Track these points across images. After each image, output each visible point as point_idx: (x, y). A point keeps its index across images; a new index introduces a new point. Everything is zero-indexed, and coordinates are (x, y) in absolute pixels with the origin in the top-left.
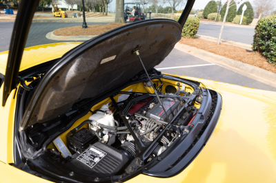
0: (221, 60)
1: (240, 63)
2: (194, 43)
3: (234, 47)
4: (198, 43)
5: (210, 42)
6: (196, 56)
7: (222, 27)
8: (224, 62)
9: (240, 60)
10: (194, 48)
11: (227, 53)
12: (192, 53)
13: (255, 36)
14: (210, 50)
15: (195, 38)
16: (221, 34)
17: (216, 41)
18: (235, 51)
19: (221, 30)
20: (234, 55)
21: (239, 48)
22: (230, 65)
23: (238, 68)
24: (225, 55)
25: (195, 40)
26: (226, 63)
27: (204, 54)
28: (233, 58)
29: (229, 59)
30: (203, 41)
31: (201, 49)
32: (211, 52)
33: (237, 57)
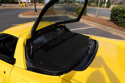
0: (97, 25)
1: (105, 26)
2: (85, 18)
3: (103, 19)
4: (87, 18)
5: (92, 17)
6: (86, 23)
8: (98, 26)
9: (105, 25)
10: (85, 20)
11: (99, 22)
12: (84, 22)
13: (111, 15)
15: (85, 15)
17: (94, 17)
18: (103, 21)
19: (97, 12)
20: (102, 23)
21: (105, 19)
22: (101, 27)
23: (104, 28)
24: (98, 23)
25: (85, 16)
26: (99, 26)
27: (90, 23)
28: (102, 24)
29: (101, 25)
30: (89, 17)
31: (89, 20)
32: (92, 21)
33: (104, 24)
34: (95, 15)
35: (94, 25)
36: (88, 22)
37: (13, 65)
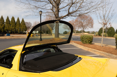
0: (102, 53)
1: (110, 54)
4: (92, 46)
5: (98, 46)
6: (91, 52)
7: (102, 39)
8: (104, 54)
9: (110, 53)
10: (90, 48)
12: (89, 51)
14: (97, 49)
15: (91, 44)
16: (102, 42)
17: (101, 45)
19: (102, 40)
23: (110, 56)
24: (104, 51)
26: (105, 54)
27: (95, 51)
28: (107, 52)
29: (106, 53)
31: (94, 48)
32: (97, 50)
33: (109, 51)
34: (101, 43)
35: (99, 53)
36: (93, 51)
37: (10, 68)
